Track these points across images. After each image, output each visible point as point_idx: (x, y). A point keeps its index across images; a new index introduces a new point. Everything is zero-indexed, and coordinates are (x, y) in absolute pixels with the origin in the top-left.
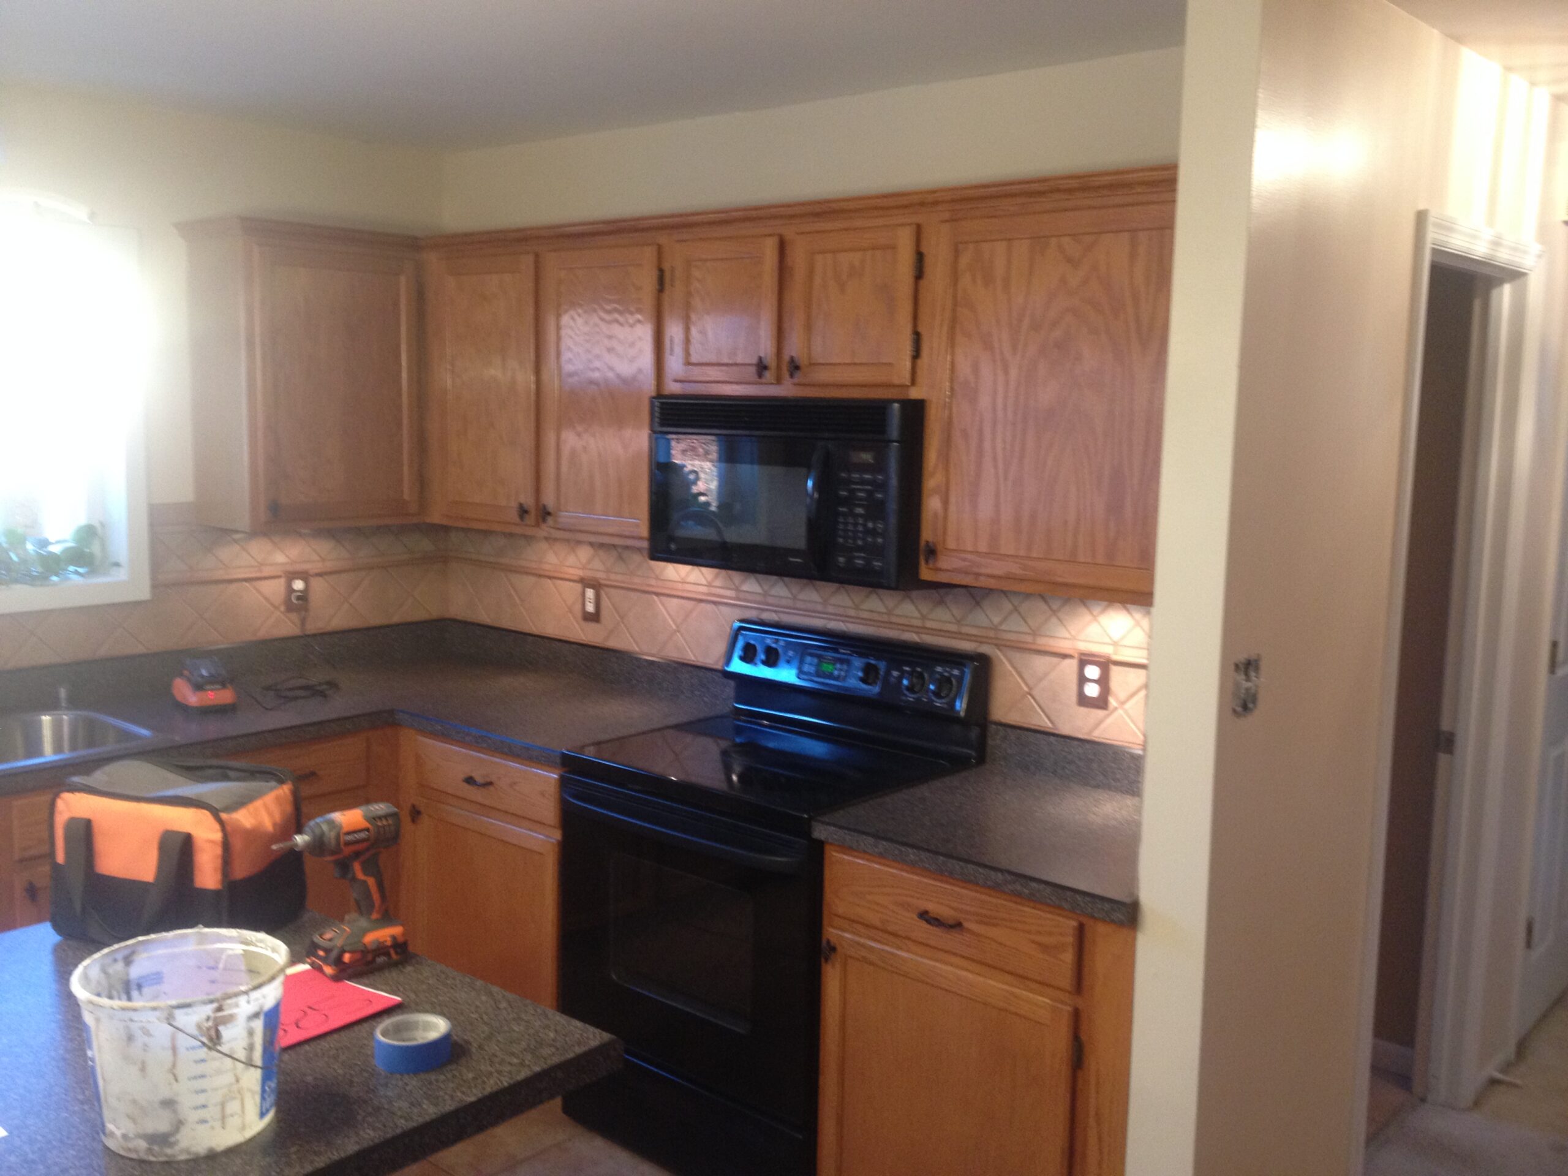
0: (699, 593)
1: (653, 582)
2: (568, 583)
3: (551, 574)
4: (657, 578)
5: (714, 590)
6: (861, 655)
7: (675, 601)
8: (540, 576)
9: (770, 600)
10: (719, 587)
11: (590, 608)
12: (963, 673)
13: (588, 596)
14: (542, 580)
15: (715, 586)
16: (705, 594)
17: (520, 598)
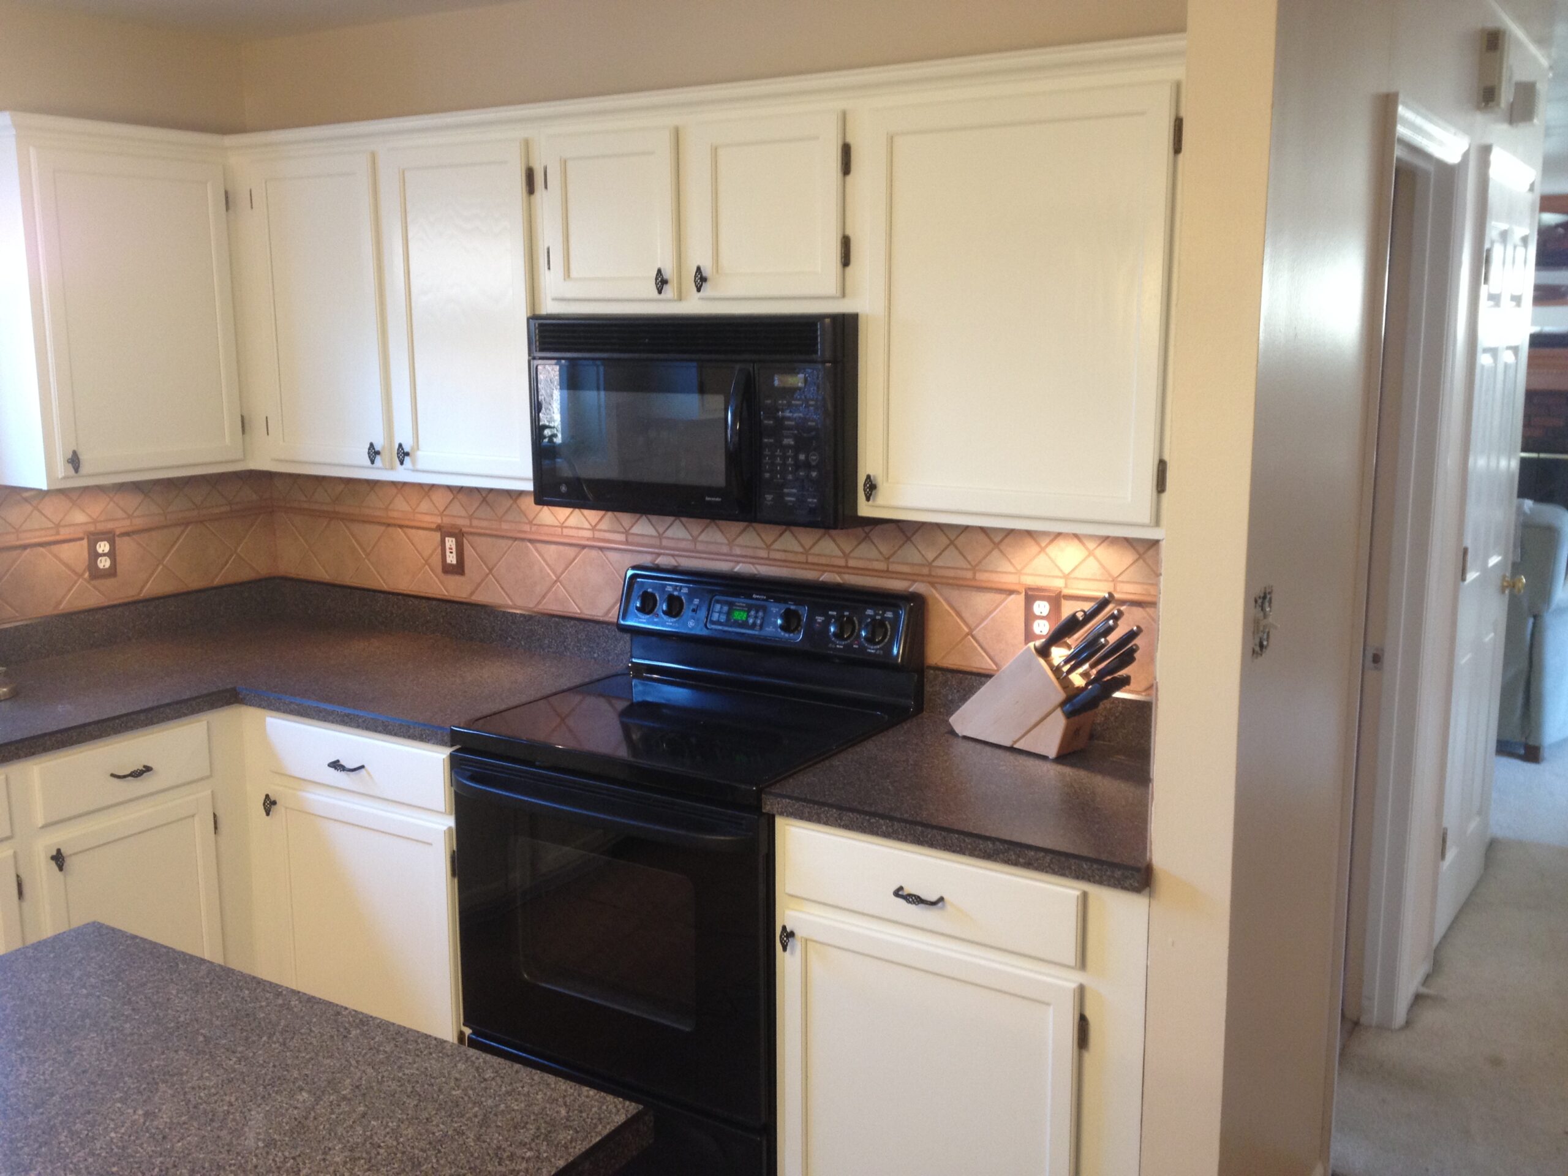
0: (582, 538)
1: (527, 528)
2: (421, 532)
3: (402, 522)
5: (598, 535)
6: (778, 600)
7: (553, 547)
8: (389, 525)
9: (665, 543)
10: (605, 531)
11: (452, 559)
12: (897, 617)
13: (448, 545)
14: (390, 529)
15: (600, 530)
16: (588, 539)
17: (364, 550)
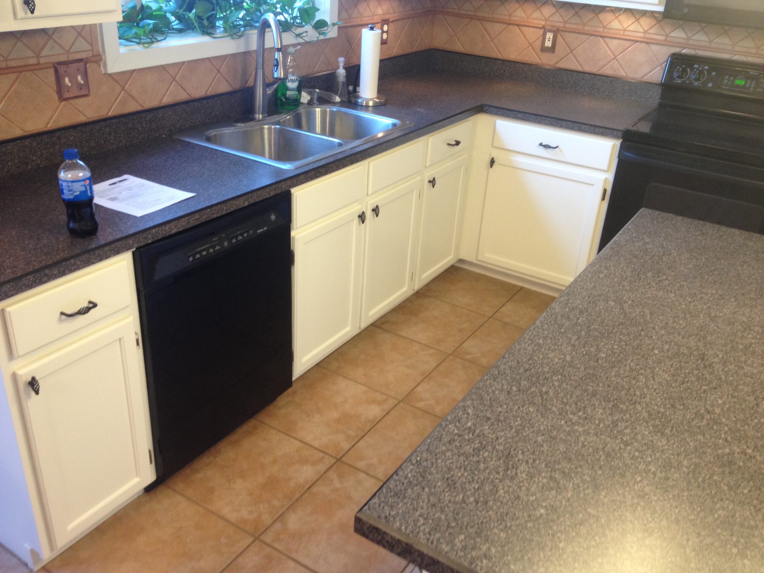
0: (637, 37)
1: (601, 30)
2: (531, 29)
3: (518, 23)
4: (604, 27)
5: (647, 36)
7: (616, 41)
8: (510, 24)
9: (692, 42)
10: (653, 34)
11: (548, 44)
13: (547, 36)
14: (510, 26)
15: (649, 33)
16: (641, 38)
17: (490, 37)
